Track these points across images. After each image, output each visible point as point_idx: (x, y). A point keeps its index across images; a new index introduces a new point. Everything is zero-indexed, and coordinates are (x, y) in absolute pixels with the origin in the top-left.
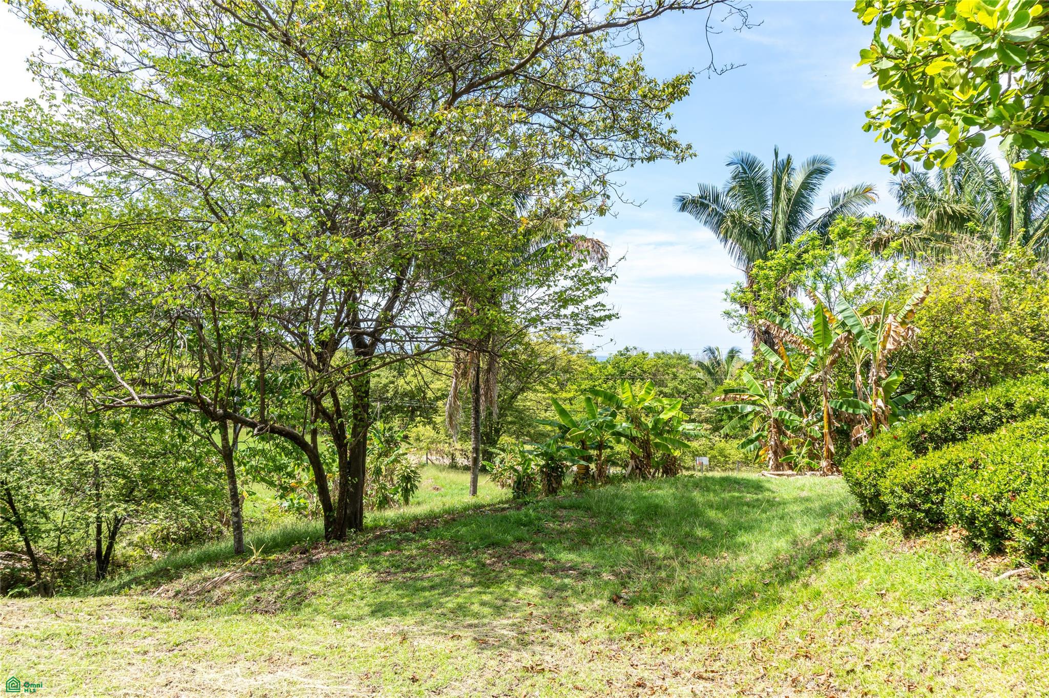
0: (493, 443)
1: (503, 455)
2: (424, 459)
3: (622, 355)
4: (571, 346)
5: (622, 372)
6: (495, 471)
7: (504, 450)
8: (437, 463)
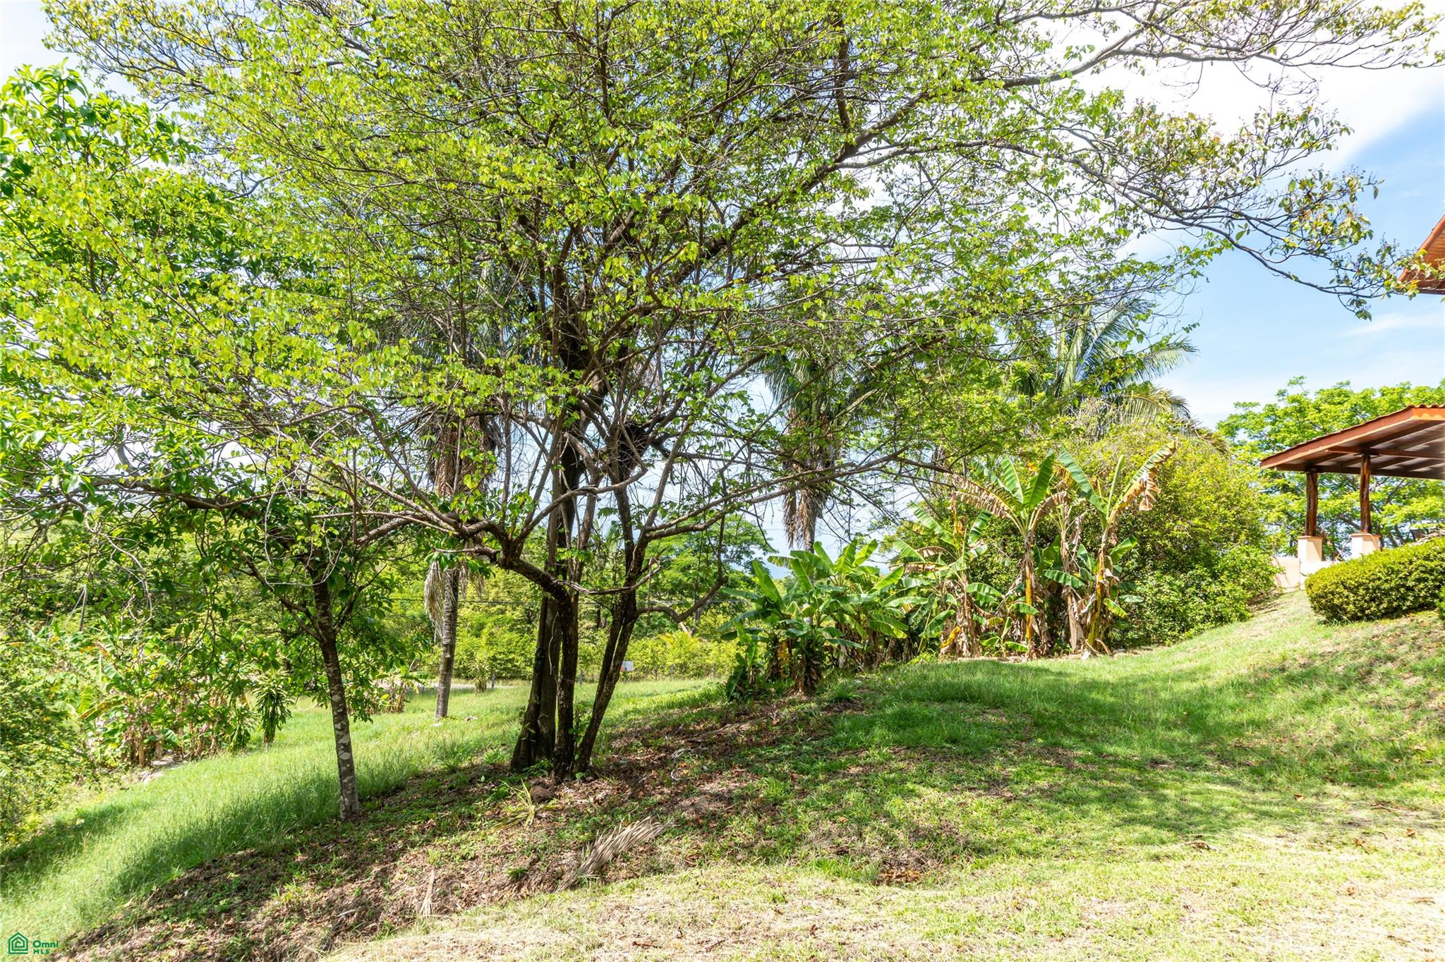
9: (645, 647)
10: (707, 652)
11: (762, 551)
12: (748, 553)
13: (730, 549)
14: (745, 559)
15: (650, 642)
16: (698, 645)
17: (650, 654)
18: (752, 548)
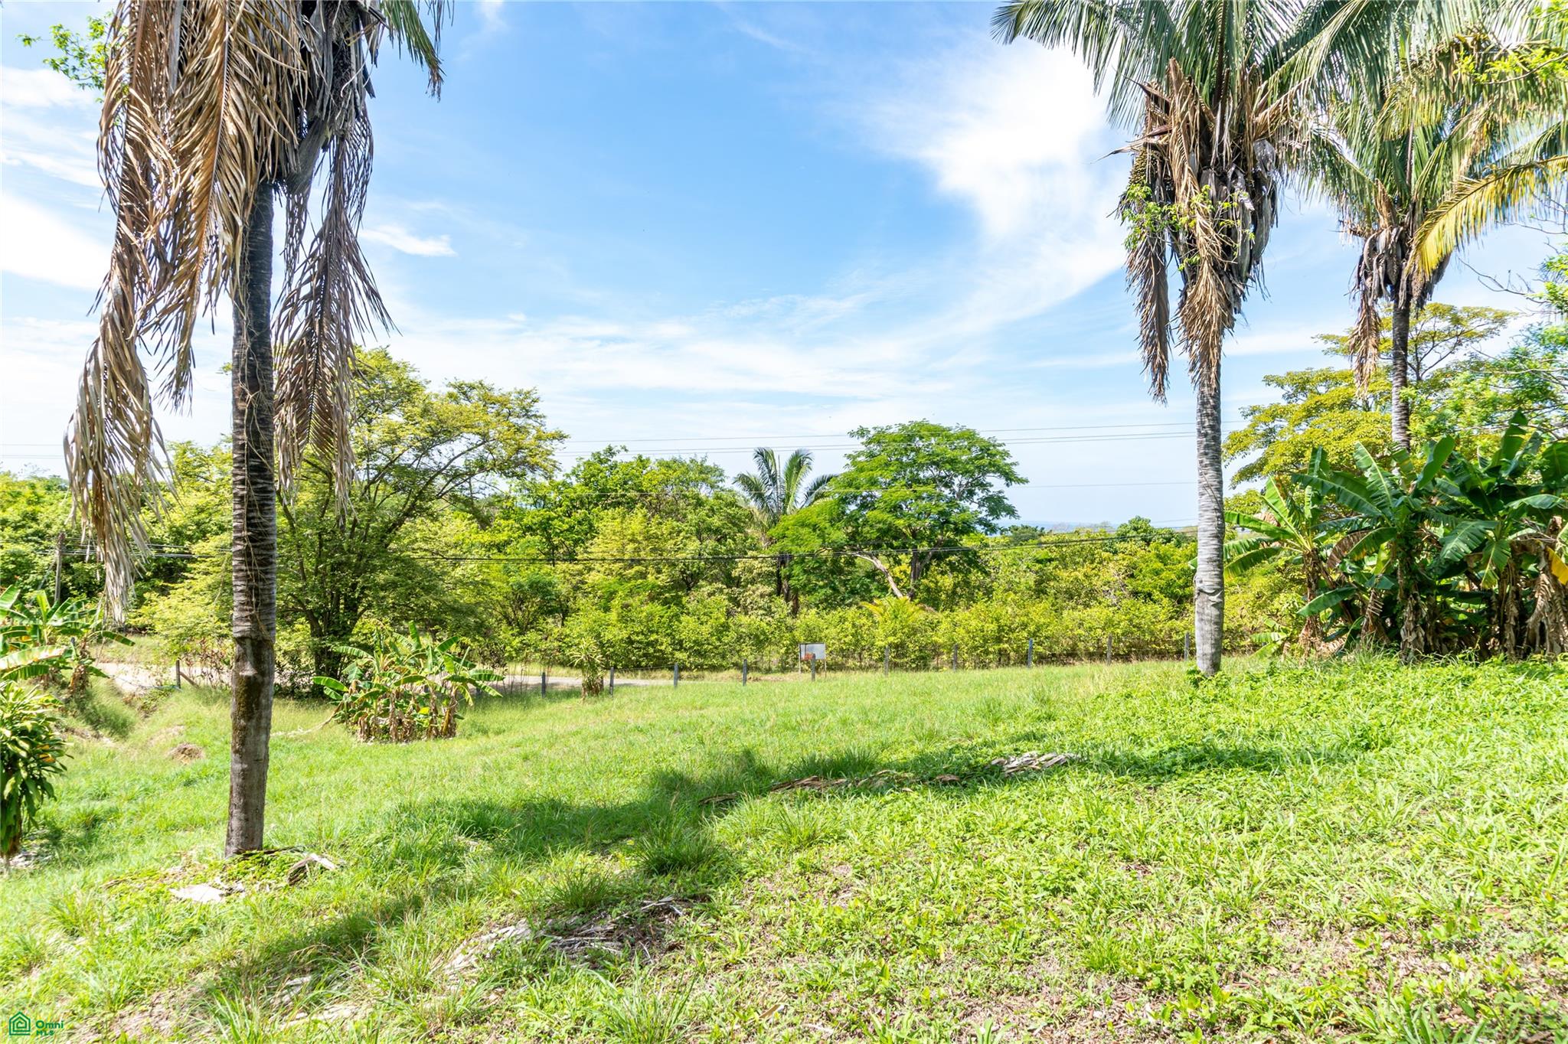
0: (342, 633)
1: (366, 658)
2: (171, 676)
3: (601, 462)
4: (521, 422)
5: (603, 493)
6: (346, 699)
7: (369, 649)
8: (204, 682)
9: (843, 620)
10: (934, 626)
11: (1003, 481)
12: (983, 486)
13: (956, 481)
14: (980, 494)
15: (851, 613)
16: (921, 616)
17: (851, 631)
18: (990, 478)
